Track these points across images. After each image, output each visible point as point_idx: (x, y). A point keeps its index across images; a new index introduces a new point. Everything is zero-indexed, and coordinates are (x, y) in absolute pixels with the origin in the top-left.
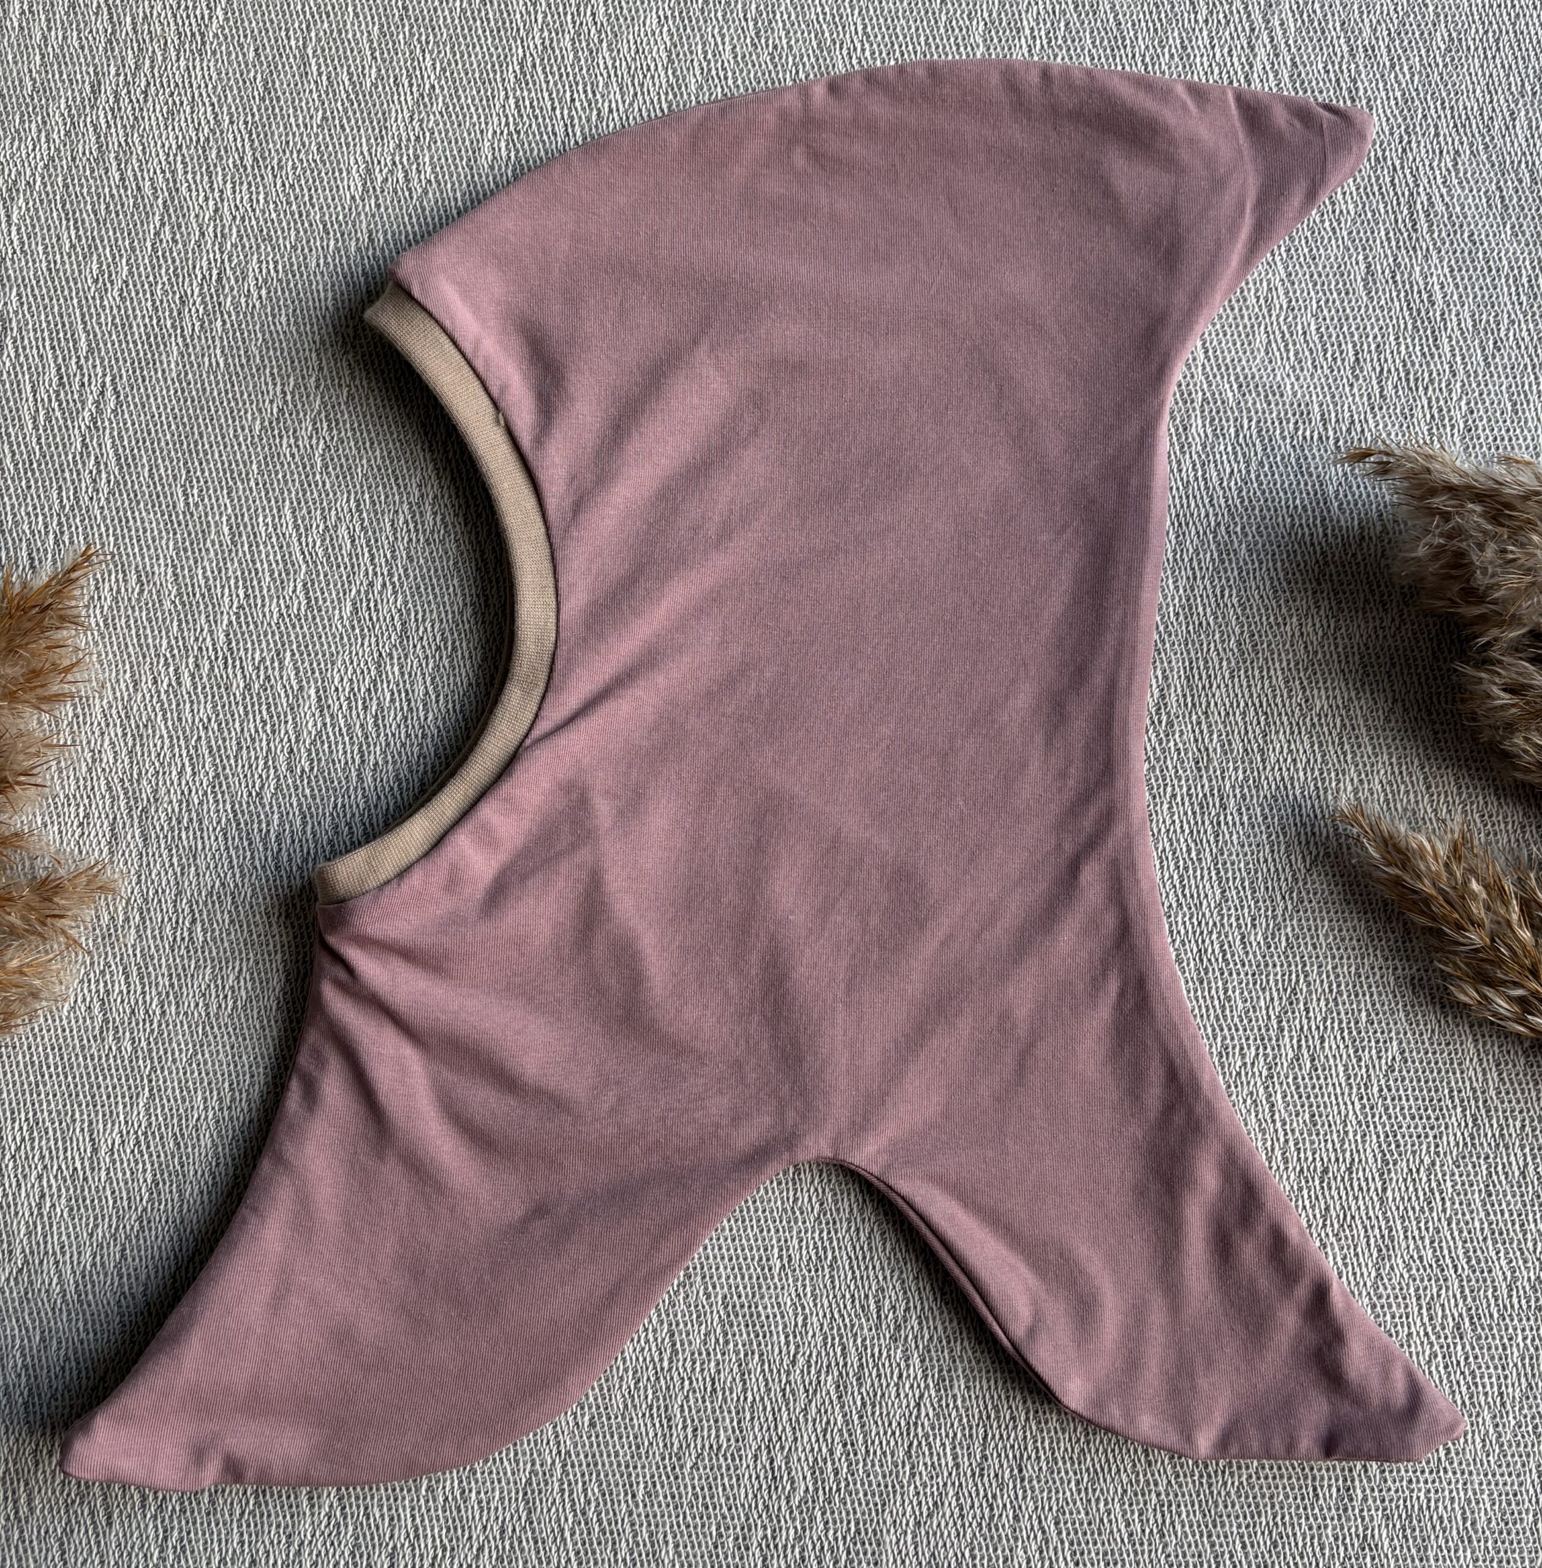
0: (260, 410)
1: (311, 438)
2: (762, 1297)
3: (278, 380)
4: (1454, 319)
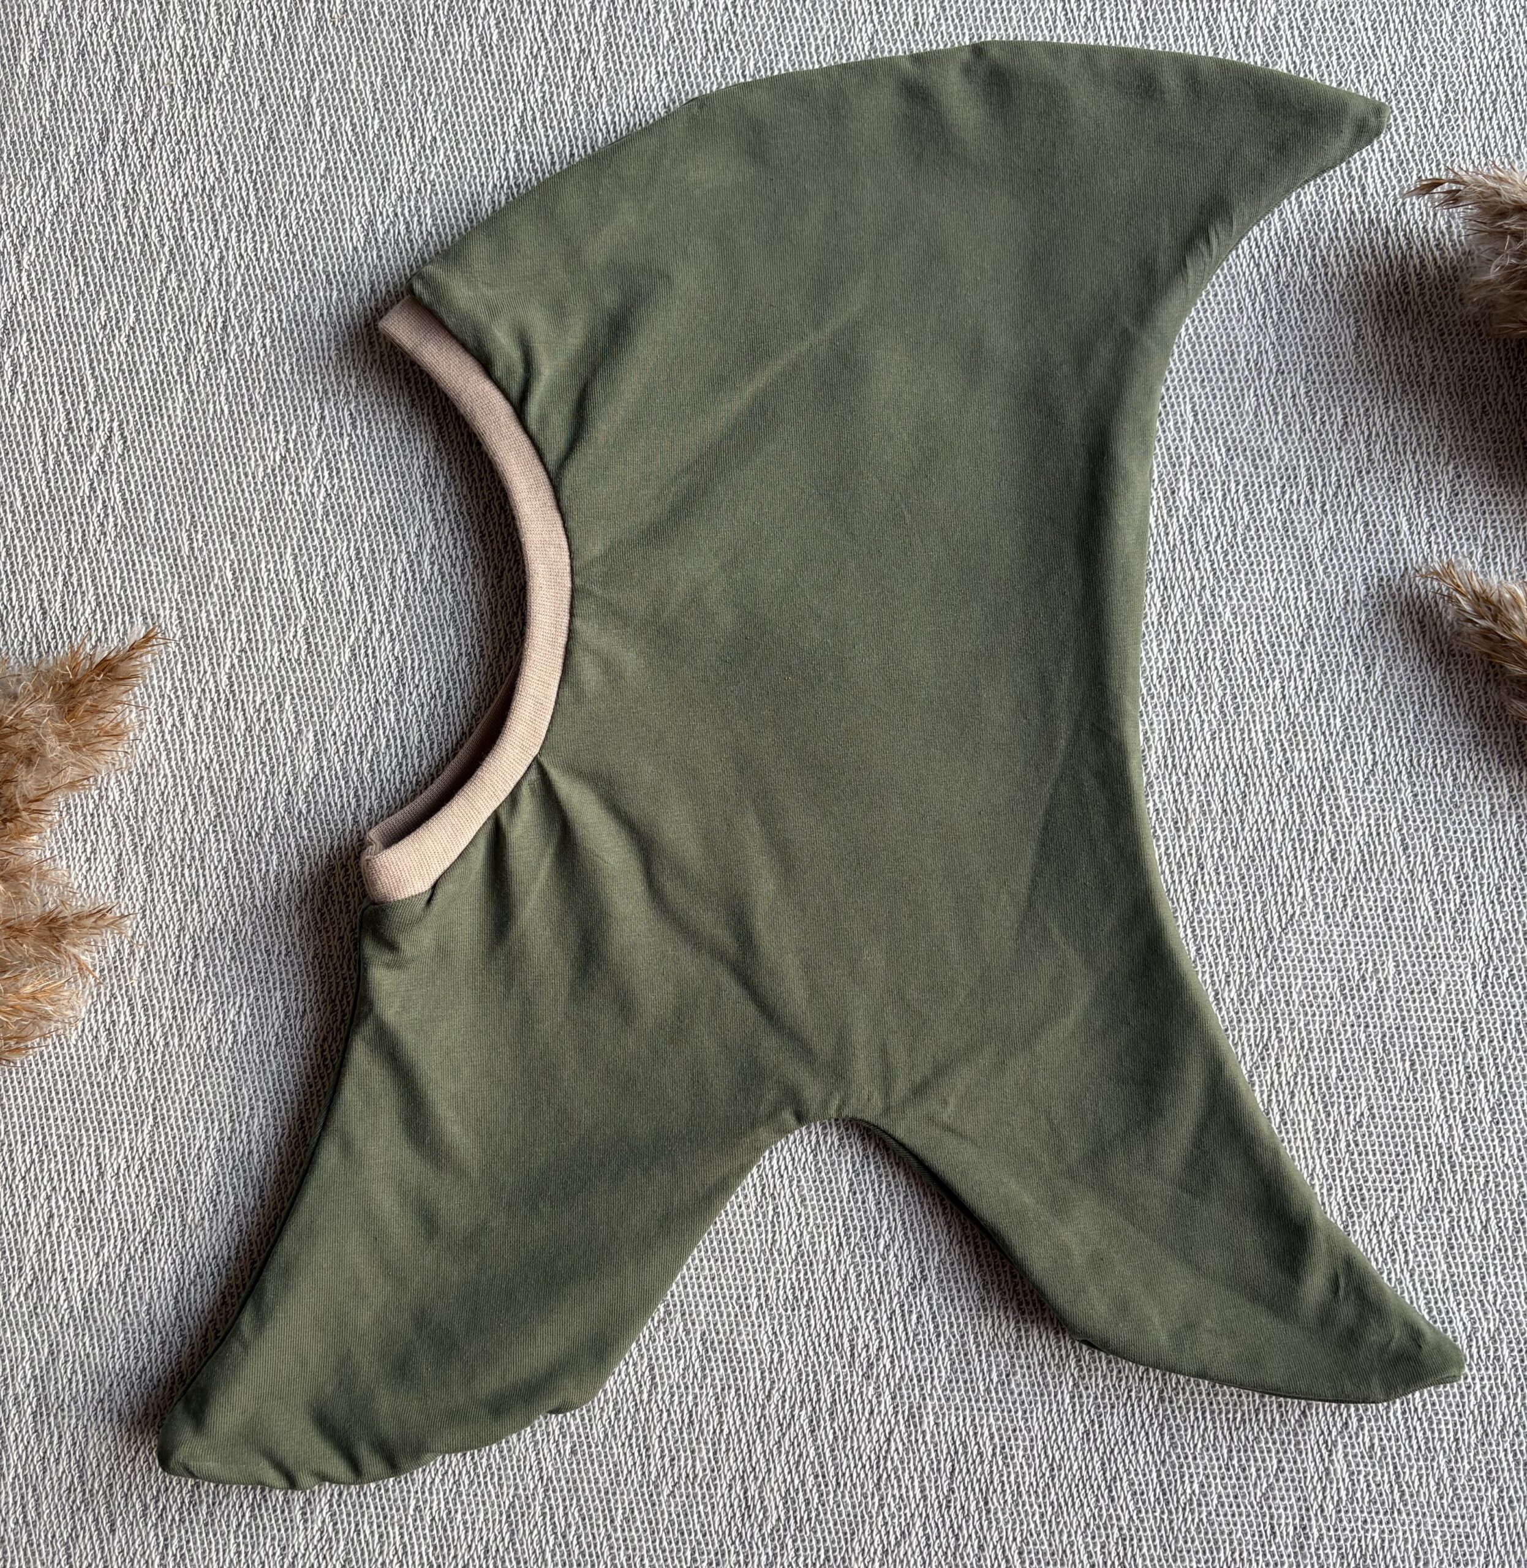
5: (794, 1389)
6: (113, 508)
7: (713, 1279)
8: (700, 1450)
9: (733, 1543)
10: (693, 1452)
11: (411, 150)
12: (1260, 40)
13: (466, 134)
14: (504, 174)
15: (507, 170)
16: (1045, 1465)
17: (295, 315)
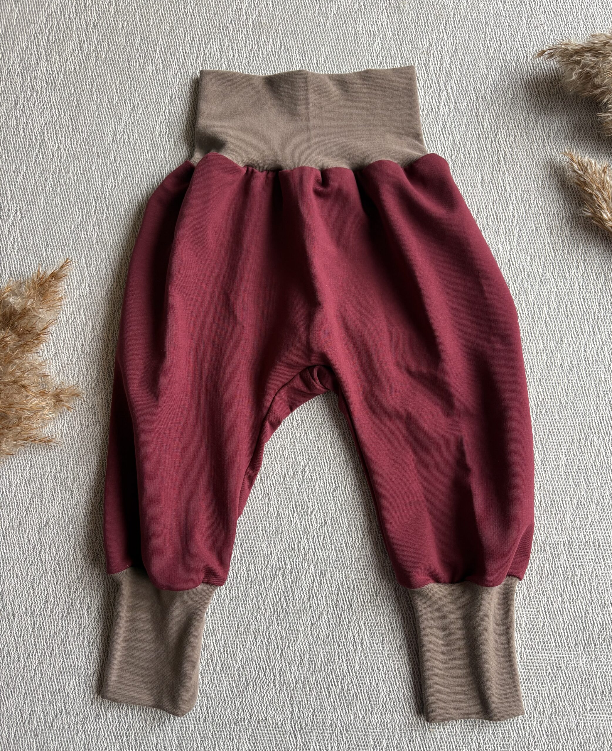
0: (74, 221)
1: (92, 232)
2: (255, 544)
3: (80, 210)
4: (514, 197)
5: (276, 564)
6: (17, 239)
7: (245, 524)
8: (240, 587)
9: (254, 621)
10: (238, 588)
11: (130, 108)
12: (444, 72)
13: (150, 103)
14: (164, 117)
15: (165, 116)
16: (373, 592)
17: (86, 168)
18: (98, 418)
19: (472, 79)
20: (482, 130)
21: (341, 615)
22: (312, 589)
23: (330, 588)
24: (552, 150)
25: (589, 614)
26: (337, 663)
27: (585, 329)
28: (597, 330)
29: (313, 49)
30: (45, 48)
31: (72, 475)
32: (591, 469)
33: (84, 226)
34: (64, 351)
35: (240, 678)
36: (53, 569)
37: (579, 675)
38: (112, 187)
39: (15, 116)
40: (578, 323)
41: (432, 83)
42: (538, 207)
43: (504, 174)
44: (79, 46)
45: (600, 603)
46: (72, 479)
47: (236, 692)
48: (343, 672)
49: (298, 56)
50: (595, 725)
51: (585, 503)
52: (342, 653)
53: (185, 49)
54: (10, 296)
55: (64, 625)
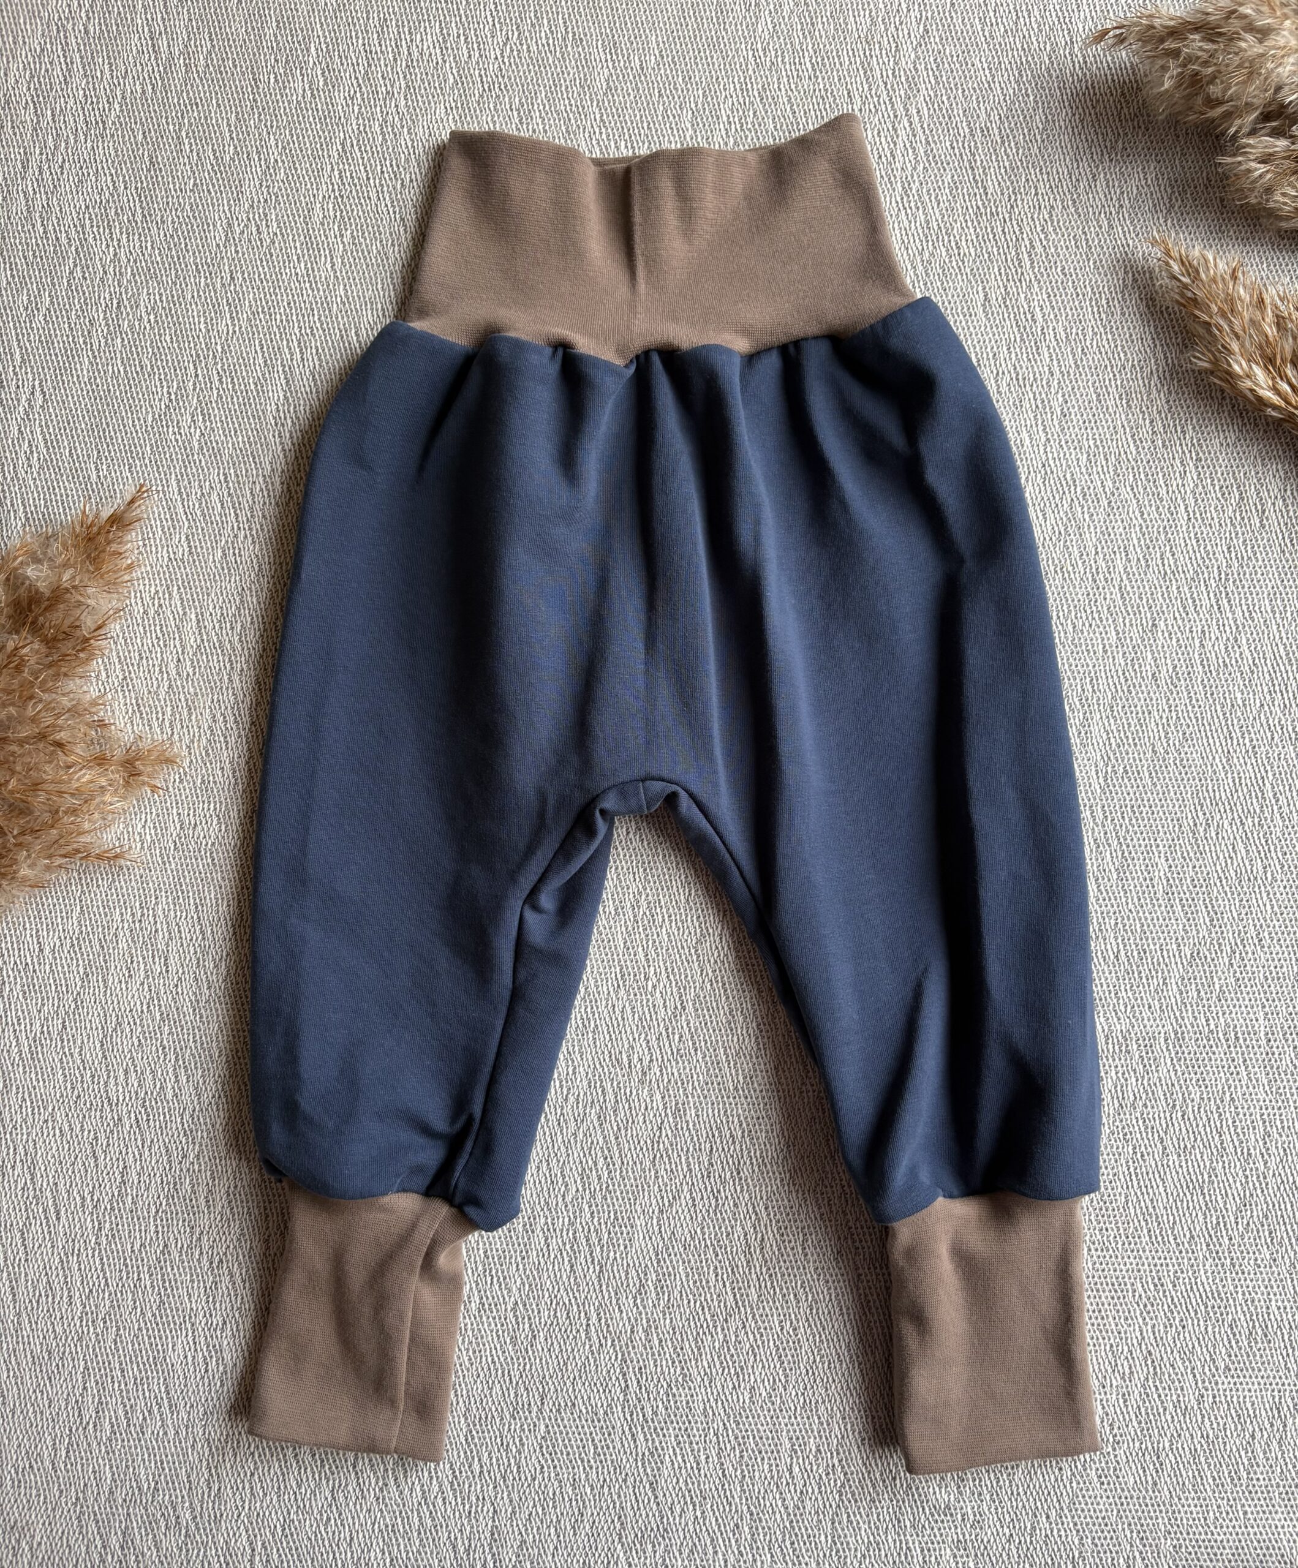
18: (215, 809)
19: (960, 91)
20: (984, 197)
21: (719, 1191)
22: (658, 1142)
23: (695, 1139)
24: (1127, 235)
25: (1216, 1176)
26: (712, 1290)
27: (1200, 600)
28: (1225, 601)
29: (632, 38)
30: (79, 50)
31: (165, 926)
32: (1219, 884)
33: (174, 416)
34: (141, 674)
35: (518, 1323)
36: (133, 1118)
37: (1199, 1301)
38: (228, 333)
39: (25, 193)
40: (1186, 589)
41: (879, 104)
42: (1101, 353)
43: (1029, 287)
44: (150, 43)
45: (1239, 1153)
46: (166, 935)
47: (512, 1353)
48: (726, 1307)
49: (602, 54)
50: (1235, 1399)
51: (1207, 953)
52: (722, 1268)
53: (370, 45)
54: (28, 565)
55: (160, 1228)
